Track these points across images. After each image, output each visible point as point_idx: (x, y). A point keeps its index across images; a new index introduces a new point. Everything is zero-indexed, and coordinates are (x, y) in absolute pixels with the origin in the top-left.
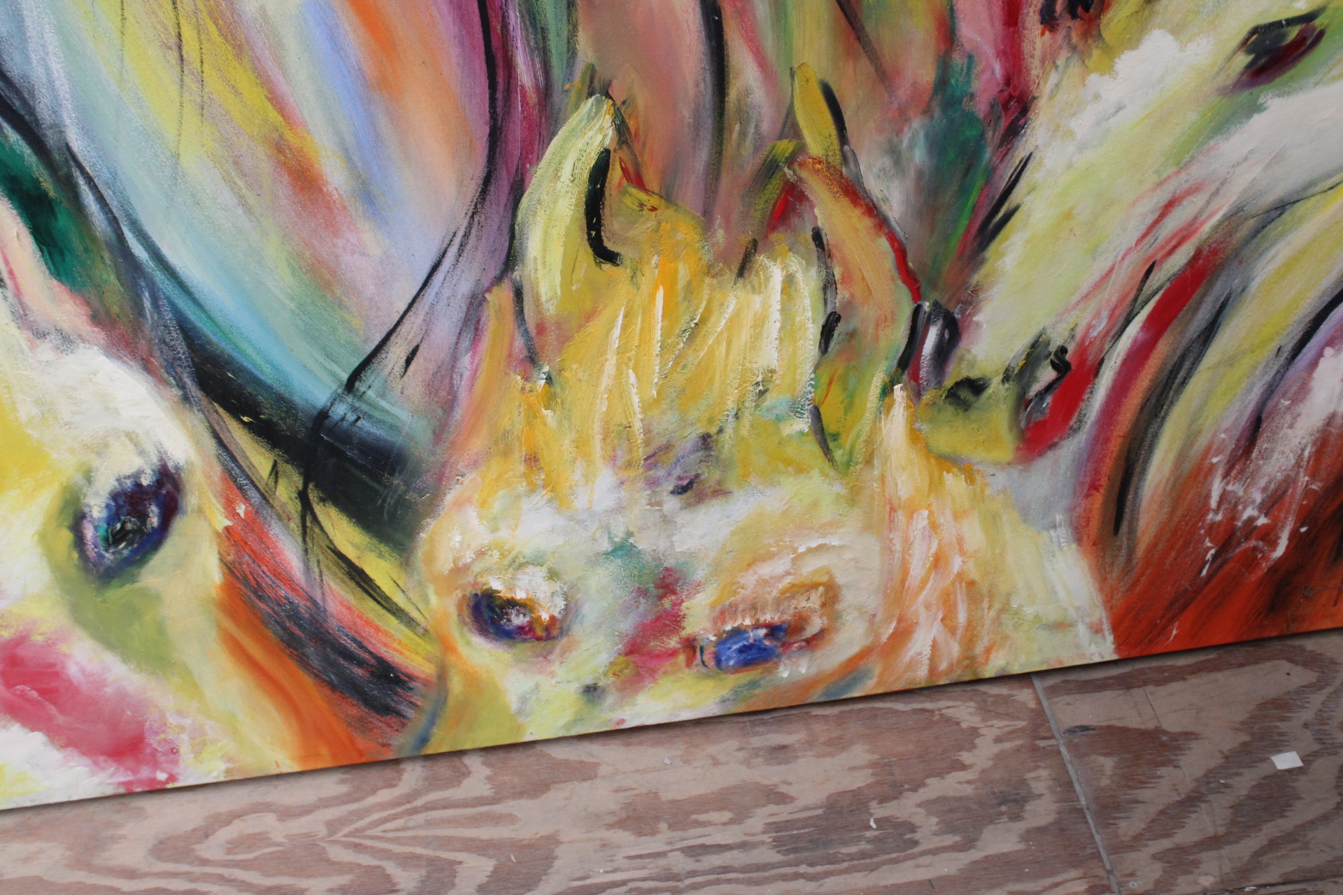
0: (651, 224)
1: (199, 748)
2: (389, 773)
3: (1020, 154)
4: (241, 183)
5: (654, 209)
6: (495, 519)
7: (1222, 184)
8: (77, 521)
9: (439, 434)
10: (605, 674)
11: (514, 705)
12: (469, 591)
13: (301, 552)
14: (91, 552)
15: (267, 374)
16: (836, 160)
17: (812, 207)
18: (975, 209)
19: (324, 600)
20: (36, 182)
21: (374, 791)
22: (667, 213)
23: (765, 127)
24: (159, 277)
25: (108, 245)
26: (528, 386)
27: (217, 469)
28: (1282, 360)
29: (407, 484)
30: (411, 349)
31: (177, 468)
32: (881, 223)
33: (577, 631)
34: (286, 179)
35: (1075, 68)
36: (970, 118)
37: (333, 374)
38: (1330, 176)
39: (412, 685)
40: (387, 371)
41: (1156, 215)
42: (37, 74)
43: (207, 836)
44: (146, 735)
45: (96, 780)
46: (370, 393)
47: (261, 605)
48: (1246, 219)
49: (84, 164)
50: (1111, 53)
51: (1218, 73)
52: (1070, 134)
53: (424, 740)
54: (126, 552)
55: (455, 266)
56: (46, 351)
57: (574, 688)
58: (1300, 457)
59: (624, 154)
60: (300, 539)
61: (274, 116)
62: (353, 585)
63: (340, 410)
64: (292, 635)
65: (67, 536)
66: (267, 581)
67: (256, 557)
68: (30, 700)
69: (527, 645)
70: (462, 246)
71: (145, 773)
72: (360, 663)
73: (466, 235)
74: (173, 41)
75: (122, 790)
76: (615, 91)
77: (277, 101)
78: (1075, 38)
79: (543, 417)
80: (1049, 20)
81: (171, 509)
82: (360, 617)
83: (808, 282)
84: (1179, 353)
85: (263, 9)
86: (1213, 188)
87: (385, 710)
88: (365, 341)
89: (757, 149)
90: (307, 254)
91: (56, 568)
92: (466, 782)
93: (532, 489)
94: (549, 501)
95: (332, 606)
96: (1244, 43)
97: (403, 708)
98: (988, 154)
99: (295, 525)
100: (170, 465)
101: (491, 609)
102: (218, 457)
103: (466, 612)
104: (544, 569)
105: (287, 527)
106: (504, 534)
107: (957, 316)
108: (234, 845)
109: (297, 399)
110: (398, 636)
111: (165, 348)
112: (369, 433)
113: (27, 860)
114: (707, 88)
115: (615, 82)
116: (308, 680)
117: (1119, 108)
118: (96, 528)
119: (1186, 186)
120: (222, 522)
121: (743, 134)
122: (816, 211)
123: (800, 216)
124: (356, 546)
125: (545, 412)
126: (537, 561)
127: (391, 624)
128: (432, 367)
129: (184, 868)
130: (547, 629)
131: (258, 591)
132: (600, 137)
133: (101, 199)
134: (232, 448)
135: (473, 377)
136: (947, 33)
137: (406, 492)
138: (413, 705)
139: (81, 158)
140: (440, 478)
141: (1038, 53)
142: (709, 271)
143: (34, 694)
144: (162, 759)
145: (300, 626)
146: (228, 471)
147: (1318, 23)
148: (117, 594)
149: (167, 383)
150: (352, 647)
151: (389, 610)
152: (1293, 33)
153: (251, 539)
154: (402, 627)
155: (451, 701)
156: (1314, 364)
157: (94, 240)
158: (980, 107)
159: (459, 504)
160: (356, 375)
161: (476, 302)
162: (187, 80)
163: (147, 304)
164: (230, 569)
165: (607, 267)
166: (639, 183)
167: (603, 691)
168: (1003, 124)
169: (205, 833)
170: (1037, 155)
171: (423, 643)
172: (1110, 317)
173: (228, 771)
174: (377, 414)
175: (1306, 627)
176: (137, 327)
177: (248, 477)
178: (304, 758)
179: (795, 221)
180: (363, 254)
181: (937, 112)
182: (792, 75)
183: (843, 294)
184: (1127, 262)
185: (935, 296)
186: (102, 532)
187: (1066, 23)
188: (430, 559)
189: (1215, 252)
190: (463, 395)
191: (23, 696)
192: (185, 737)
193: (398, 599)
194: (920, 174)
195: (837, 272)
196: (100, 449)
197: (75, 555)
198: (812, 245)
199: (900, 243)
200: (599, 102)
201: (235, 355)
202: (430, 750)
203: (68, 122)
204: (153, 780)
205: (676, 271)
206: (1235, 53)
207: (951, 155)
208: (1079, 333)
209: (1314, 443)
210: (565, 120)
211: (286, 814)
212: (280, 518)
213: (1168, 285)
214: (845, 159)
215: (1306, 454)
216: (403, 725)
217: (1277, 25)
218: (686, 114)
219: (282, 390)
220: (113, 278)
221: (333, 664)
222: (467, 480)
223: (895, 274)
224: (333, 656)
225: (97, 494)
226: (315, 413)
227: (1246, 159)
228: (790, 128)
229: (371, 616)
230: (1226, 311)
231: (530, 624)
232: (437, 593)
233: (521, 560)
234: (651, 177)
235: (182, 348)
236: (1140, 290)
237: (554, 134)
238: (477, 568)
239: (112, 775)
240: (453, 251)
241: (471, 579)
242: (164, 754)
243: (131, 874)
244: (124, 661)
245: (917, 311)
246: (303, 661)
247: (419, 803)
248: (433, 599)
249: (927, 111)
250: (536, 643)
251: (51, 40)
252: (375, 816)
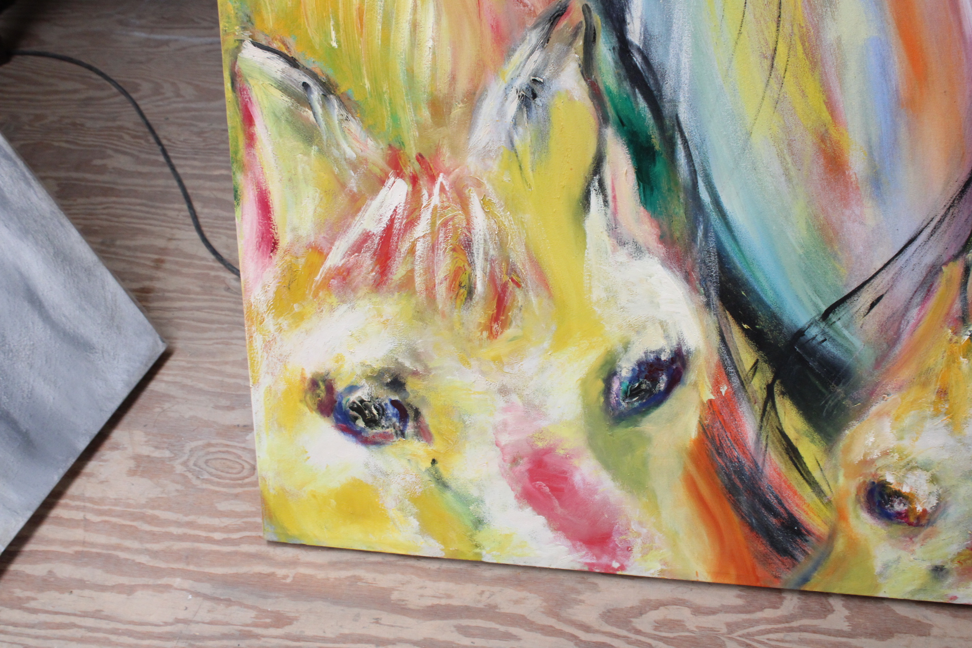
1: (645, 552)
2: (773, 597)
4: (789, 159)
6: (903, 430)
8: (610, 375)
9: (879, 362)
10: (952, 560)
11: (877, 569)
12: (869, 479)
13: (757, 427)
14: (613, 400)
15: (769, 297)
19: (763, 465)
20: (649, 138)
21: (762, 609)
24: (714, 216)
25: (686, 190)
26: (955, 338)
27: (716, 358)
29: (846, 393)
30: (877, 297)
31: (688, 352)
33: (940, 524)
34: (822, 161)
37: (815, 305)
39: (808, 538)
40: (855, 310)
42: (670, 64)
43: (641, 614)
44: (613, 534)
45: (571, 557)
46: (839, 324)
47: (720, 460)
49: (685, 130)
53: (806, 580)
54: (636, 404)
55: (926, 242)
56: (622, 255)
57: (926, 565)
60: (759, 418)
61: (826, 115)
62: (787, 458)
63: (813, 332)
64: (734, 485)
65: (600, 385)
66: (727, 443)
67: (725, 425)
68: (543, 494)
69: (900, 527)
70: (935, 228)
71: (605, 560)
72: (776, 515)
73: (941, 222)
74: (769, 53)
75: (586, 568)
77: (831, 105)
79: (959, 363)
81: (675, 379)
82: (785, 482)
85: (839, 39)
87: (783, 551)
88: (846, 286)
90: (822, 217)
91: (587, 406)
92: (830, 617)
93: (937, 414)
94: (947, 425)
95: (768, 471)
97: (797, 553)
99: (758, 408)
100: (684, 349)
101: (881, 495)
102: (719, 349)
103: (863, 494)
104: (929, 474)
105: (752, 408)
106: (906, 443)
108: (660, 625)
109: (786, 319)
110: (808, 501)
111: (704, 267)
112: (829, 352)
113: (517, 602)
116: (736, 519)
118: (621, 383)
120: (708, 395)
124: (797, 431)
125: (962, 359)
126: (925, 467)
127: (806, 491)
128: (888, 312)
129: (624, 633)
130: (919, 518)
131: (719, 450)
133: (689, 156)
134: (730, 345)
135: (917, 325)
137: (844, 399)
138: (805, 553)
139: (683, 126)
140: (872, 393)
143: (547, 489)
144: (619, 553)
145: (741, 480)
146: (722, 360)
148: (623, 432)
149: (698, 291)
150: (774, 502)
151: (807, 481)
153: (725, 412)
154: (813, 495)
155: (833, 555)
157: (677, 183)
159: (880, 415)
160: (832, 309)
161: (934, 271)
162: (772, 81)
163: (700, 234)
164: (705, 430)
167: (948, 572)
169: (640, 611)
171: (824, 510)
173: (662, 571)
174: (839, 340)
176: (688, 249)
177: (735, 368)
178: (718, 574)
180: (862, 223)
186: (624, 387)
188: (848, 450)
190: (905, 336)
191: (539, 489)
192: (639, 541)
193: (816, 474)
196: (640, 329)
197: (602, 399)
201: (751, 280)
202: (807, 588)
203: (682, 99)
204: (609, 566)
211: (698, 611)
212: (749, 401)
216: (794, 566)
219: (776, 310)
220: (682, 211)
221: (756, 511)
222: (890, 399)
224: (758, 506)
225: (628, 360)
226: (795, 330)
229: (794, 483)
231: (907, 512)
232: (846, 476)
233: (914, 464)
235: (715, 268)
238: (879, 464)
239: (582, 557)
240: (928, 230)
241: (873, 470)
242: (622, 550)
243: (587, 629)
244: (613, 480)
246: (736, 506)
247: (795, 624)
248: (842, 480)
250: (907, 527)
251: (687, 42)
252: (762, 627)
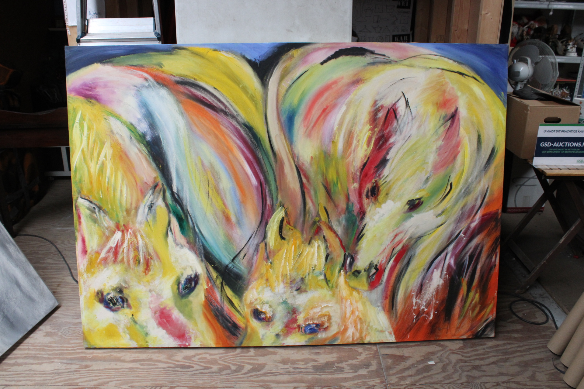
0: (291, 232)
1: (196, 338)
2: (234, 350)
3: (364, 223)
4: (216, 219)
5: (292, 229)
6: (259, 292)
7: (407, 232)
8: (179, 283)
9: (249, 272)
10: (281, 331)
11: (261, 337)
12: (253, 308)
13: (220, 295)
14: (180, 291)
15: (217, 257)
16: (327, 222)
17: (323, 231)
18: (356, 234)
19: (224, 307)
20: (181, 216)
21: (230, 353)
22: (295, 230)
23: (313, 214)
24: (200, 235)
25: (192, 229)
26: (267, 264)
27: (206, 276)
28: (425, 271)
29: (242, 283)
30: (245, 254)
31: (199, 274)
32: (337, 235)
33: (275, 320)
34: (224, 218)
35: (374, 206)
36: (354, 215)
37: (230, 258)
38: (429, 231)
39: (240, 329)
40: (240, 258)
41: (393, 237)
42: (184, 196)
43: (194, 357)
44: (185, 334)
45: (174, 343)
46: (236, 263)
47: (212, 307)
48: (413, 239)
49: (190, 213)
50: (380, 204)
51: (403, 209)
52: (374, 219)
53: (241, 343)
54: (187, 291)
55: (254, 238)
56: (178, 248)
57: (274, 334)
58: (433, 294)
59: (287, 218)
60: (220, 292)
61: (223, 207)
62: (230, 304)
63: (230, 265)
64: (217, 314)
65: (176, 287)
66: (213, 301)
67: (212, 296)
68: (164, 322)
69: (264, 322)
70: (256, 234)
71: (184, 343)
72: (230, 323)
73: (257, 232)
74: (208, 192)
75: (179, 346)
76: (285, 206)
77: (224, 204)
78: (373, 201)
79: (270, 271)
80: (367, 197)
81: (196, 283)
82: (231, 311)
83: (323, 247)
84: (402, 268)
85: (223, 188)
86: (405, 232)
87: (234, 334)
88: (236, 252)
89: (312, 219)
90: (227, 233)
91: (173, 293)
92: (249, 353)
93: (267, 287)
94: (270, 289)
95: (225, 309)
96: (407, 203)
97: (238, 334)
98: (357, 223)
99: (220, 289)
100: (197, 274)
101: (257, 313)
102: (207, 273)
103: (252, 313)
104: (269, 305)
105: (218, 290)
106: (261, 296)
107: (354, 256)
108: (199, 359)
109: (223, 263)
110: (238, 317)
111: (199, 250)
112: (236, 271)
113: (158, 357)
114: (302, 206)
115: (285, 204)
116: (219, 325)
117: (383, 215)
118: (182, 286)
119: (399, 232)
120: (206, 287)
121: (309, 216)
122: (324, 232)
123: (321, 233)
124: (231, 295)
125: (270, 270)
126: (267, 303)
127: (237, 314)
128: (249, 258)
129: (189, 361)
130: (269, 319)
131: (211, 303)
132: (282, 215)
133: (192, 220)
134: (209, 271)
135: (256, 261)
136: (348, 198)
137: (242, 284)
138: (240, 334)
139: (189, 212)
140: (249, 282)
141: (366, 203)
142: (303, 243)
143: (165, 321)
144: (188, 340)
145: (219, 312)
146: (208, 276)
147: (422, 200)
148: (184, 300)
149: (199, 256)
150: (229, 318)
151: (236, 311)
152: (417, 202)
153: (211, 291)
154: (239, 315)
155: (248, 334)
156: (432, 273)
157: (189, 227)
158: (355, 213)
159: (252, 288)
160: (234, 259)
161: (258, 245)
162: (209, 199)
163: (197, 240)
164: (206, 298)
165: (283, 240)
166: (289, 224)
167: (280, 336)
168: (360, 217)
169: (194, 356)
170: (367, 223)
171: (243, 319)
172: (386, 259)
173: (201, 345)
174: (237, 267)
175: (440, 338)
176: (195, 245)
177: (212, 278)
178: (216, 344)
179: (320, 234)
180: (237, 234)
181: (347, 213)
182: (318, 205)
183: (330, 250)
184: (388, 247)
185: (349, 251)
186: (183, 287)
187: (371, 197)
188: (246, 300)
189: (407, 246)
190: (254, 265)
191: (163, 321)
192: (193, 335)
193: (239, 308)
194: (344, 226)
195: (328, 245)
196: (185, 269)
197: (177, 291)
198: (323, 239)
199: (341, 240)
200: (282, 208)
201: (212, 252)
202: (243, 346)
203: (188, 205)
204: (185, 345)
205: (296, 243)
206: (405, 205)
207: (350, 222)
208: (380, 262)
209: (435, 291)
210: (276, 211)
211: (211, 355)
212: (217, 287)
213: (398, 253)
214: (329, 222)
215: (434, 294)
216: (237, 339)
217: (413, 200)
218: (298, 211)
219: (220, 260)
220: (192, 235)
221: (224, 322)
222: (254, 283)
223: (340, 246)
224: (225, 320)
225: (183, 278)
226: (226, 265)
227: (411, 227)
228: (318, 215)
229: (233, 312)
230: (411, 260)
231: (265, 317)
232: (247, 308)
233: (264, 302)
234: (292, 223)
235: (202, 250)
236: (392, 253)
237: (273, 213)
238: (255, 303)
239: (178, 342)
240: (254, 235)
241: (254, 305)
242: (189, 339)
243: (178, 361)
244: (184, 316)
245: (345, 254)
246: (218, 320)
247: (239, 355)
248: (246, 309)
249: (345, 213)
250: (266, 322)
251: (188, 191)
252: (229, 357)
